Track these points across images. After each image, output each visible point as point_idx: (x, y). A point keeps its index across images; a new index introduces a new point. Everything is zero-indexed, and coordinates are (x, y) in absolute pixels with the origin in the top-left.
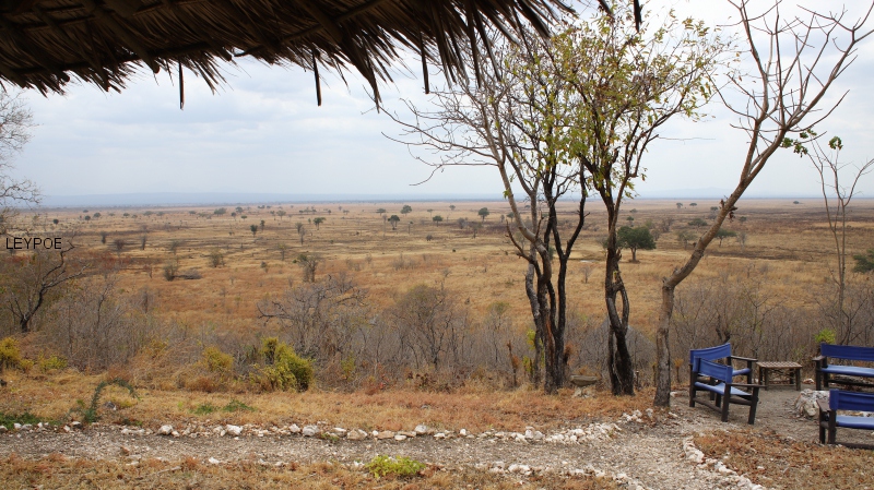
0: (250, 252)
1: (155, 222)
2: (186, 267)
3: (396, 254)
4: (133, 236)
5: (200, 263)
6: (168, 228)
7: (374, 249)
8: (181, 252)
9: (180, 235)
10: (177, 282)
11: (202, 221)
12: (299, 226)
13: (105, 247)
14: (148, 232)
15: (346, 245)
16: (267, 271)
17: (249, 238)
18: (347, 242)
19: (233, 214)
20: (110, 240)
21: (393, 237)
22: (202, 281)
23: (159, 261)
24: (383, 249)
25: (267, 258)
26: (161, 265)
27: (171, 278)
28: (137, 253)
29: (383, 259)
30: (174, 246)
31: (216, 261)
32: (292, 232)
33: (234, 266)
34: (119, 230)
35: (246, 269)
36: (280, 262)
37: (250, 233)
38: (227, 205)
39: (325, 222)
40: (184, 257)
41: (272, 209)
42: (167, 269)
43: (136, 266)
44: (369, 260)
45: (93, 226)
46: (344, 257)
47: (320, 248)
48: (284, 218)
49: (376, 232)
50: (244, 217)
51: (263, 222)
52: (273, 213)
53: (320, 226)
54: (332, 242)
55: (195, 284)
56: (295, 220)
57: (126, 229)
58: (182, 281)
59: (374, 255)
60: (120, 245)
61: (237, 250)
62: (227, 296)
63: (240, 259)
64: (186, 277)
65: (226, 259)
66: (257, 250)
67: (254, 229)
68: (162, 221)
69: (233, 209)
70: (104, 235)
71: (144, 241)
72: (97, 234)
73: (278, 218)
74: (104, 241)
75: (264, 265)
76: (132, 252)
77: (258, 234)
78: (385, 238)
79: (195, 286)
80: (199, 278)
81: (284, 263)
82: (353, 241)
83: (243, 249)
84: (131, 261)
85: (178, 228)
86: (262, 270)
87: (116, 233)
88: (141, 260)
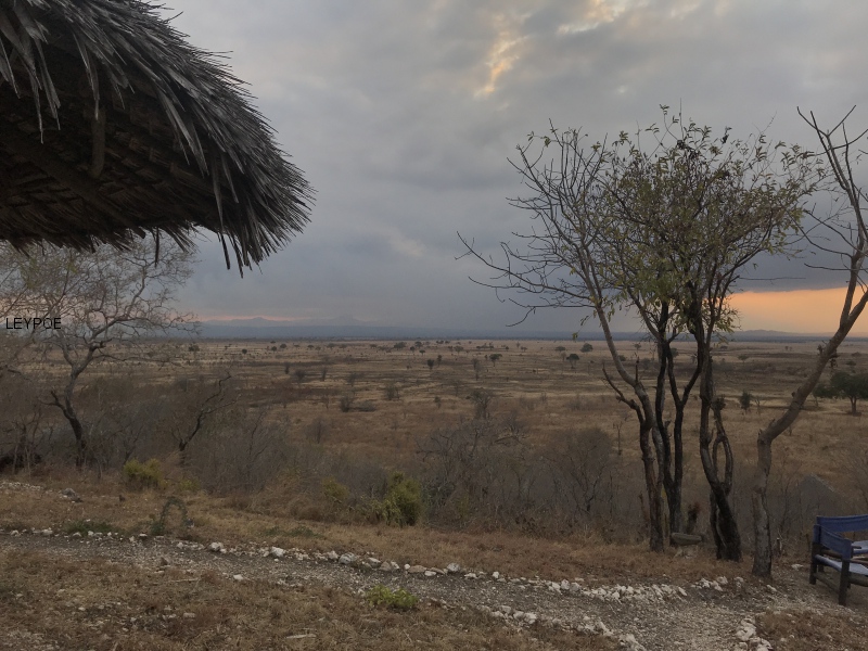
0: (424, 386)
1: (337, 354)
2: (362, 398)
3: (573, 394)
4: (315, 367)
5: (376, 395)
6: (349, 360)
7: (550, 388)
8: (359, 385)
9: (360, 368)
10: (352, 414)
11: (383, 355)
12: (475, 362)
13: (288, 377)
14: (329, 364)
15: (521, 383)
16: (439, 406)
17: (426, 373)
18: (522, 380)
19: (412, 349)
20: (292, 371)
21: (571, 376)
22: (376, 413)
23: (336, 392)
24: (560, 388)
25: (442, 393)
26: (339, 397)
27: (346, 409)
28: (318, 383)
29: (560, 398)
30: (352, 378)
31: (391, 394)
32: (469, 368)
33: (407, 400)
34: (302, 361)
35: (419, 403)
36: (452, 398)
37: (427, 367)
38: (407, 339)
39: (501, 359)
40: (361, 390)
41: (450, 345)
42: (342, 400)
43: (315, 397)
44: (544, 399)
45: (278, 357)
46: (518, 395)
47: (493, 385)
48: (462, 354)
49: (554, 370)
50: (422, 352)
51: (440, 357)
52: (450, 348)
53: (497, 362)
54: (507, 379)
55: (369, 417)
56: (471, 356)
57: (309, 360)
58: (356, 413)
59: (549, 395)
60: (300, 376)
61: (413, 384)
62: (399, 430)
63: (414, 393)
64: (361, 409)
65: (401, 393)
66: (433, 385)
67: (430, 363)
68: (343, 353)
69: (412, 343)
70: (288, 365)
71: (325, 372)
72: (282, 365)
73: (455, 353)
74: (287, 372)
75: (437, 400)
76: (311, 383)
77: (435, 368)
78: (564, 377)
79: (369, 418)
80: (373, 410)
81: (457, 399)
82: (529, 379)
83: (418, 383)
84: (310, 391)
85: (359, 360)
86: (434, 405)
87: (300, 364)
88: (318, 391)
